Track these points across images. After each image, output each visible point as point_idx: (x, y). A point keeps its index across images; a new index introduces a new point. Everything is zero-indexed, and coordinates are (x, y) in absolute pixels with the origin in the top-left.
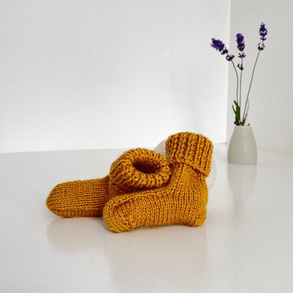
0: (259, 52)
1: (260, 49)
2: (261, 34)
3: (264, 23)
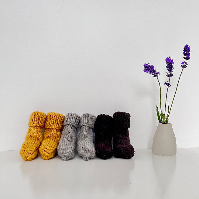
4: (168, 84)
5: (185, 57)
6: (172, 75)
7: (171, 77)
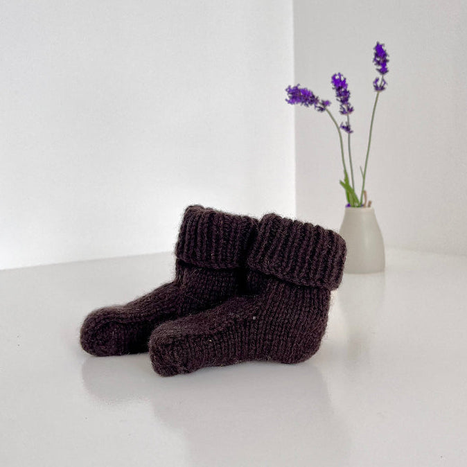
0: (378, 95)
1: (379, 89)
2: (378, 63)
3: (381, 43)
4: (347, 129)
5: (380, 67)
6: (351, 110)
7: (350, 115)
